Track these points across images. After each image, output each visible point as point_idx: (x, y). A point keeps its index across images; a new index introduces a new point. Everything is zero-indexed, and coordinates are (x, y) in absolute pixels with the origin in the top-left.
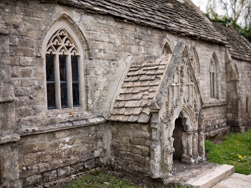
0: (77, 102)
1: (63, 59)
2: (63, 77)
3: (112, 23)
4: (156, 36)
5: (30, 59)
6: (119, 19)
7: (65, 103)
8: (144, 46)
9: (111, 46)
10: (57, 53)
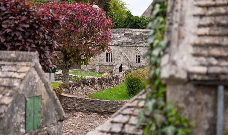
0: (112, 61)
1: (109, 54)
2: (109, 57)
3: (119, 47)
4: (134, 48)
5: (103, 54)
6: (121, 46)
7: (109, 61)
8: (129, 50)
9: (119, 51)
10: (108, 53)
